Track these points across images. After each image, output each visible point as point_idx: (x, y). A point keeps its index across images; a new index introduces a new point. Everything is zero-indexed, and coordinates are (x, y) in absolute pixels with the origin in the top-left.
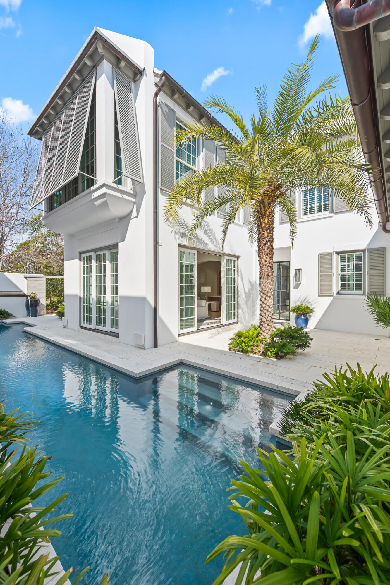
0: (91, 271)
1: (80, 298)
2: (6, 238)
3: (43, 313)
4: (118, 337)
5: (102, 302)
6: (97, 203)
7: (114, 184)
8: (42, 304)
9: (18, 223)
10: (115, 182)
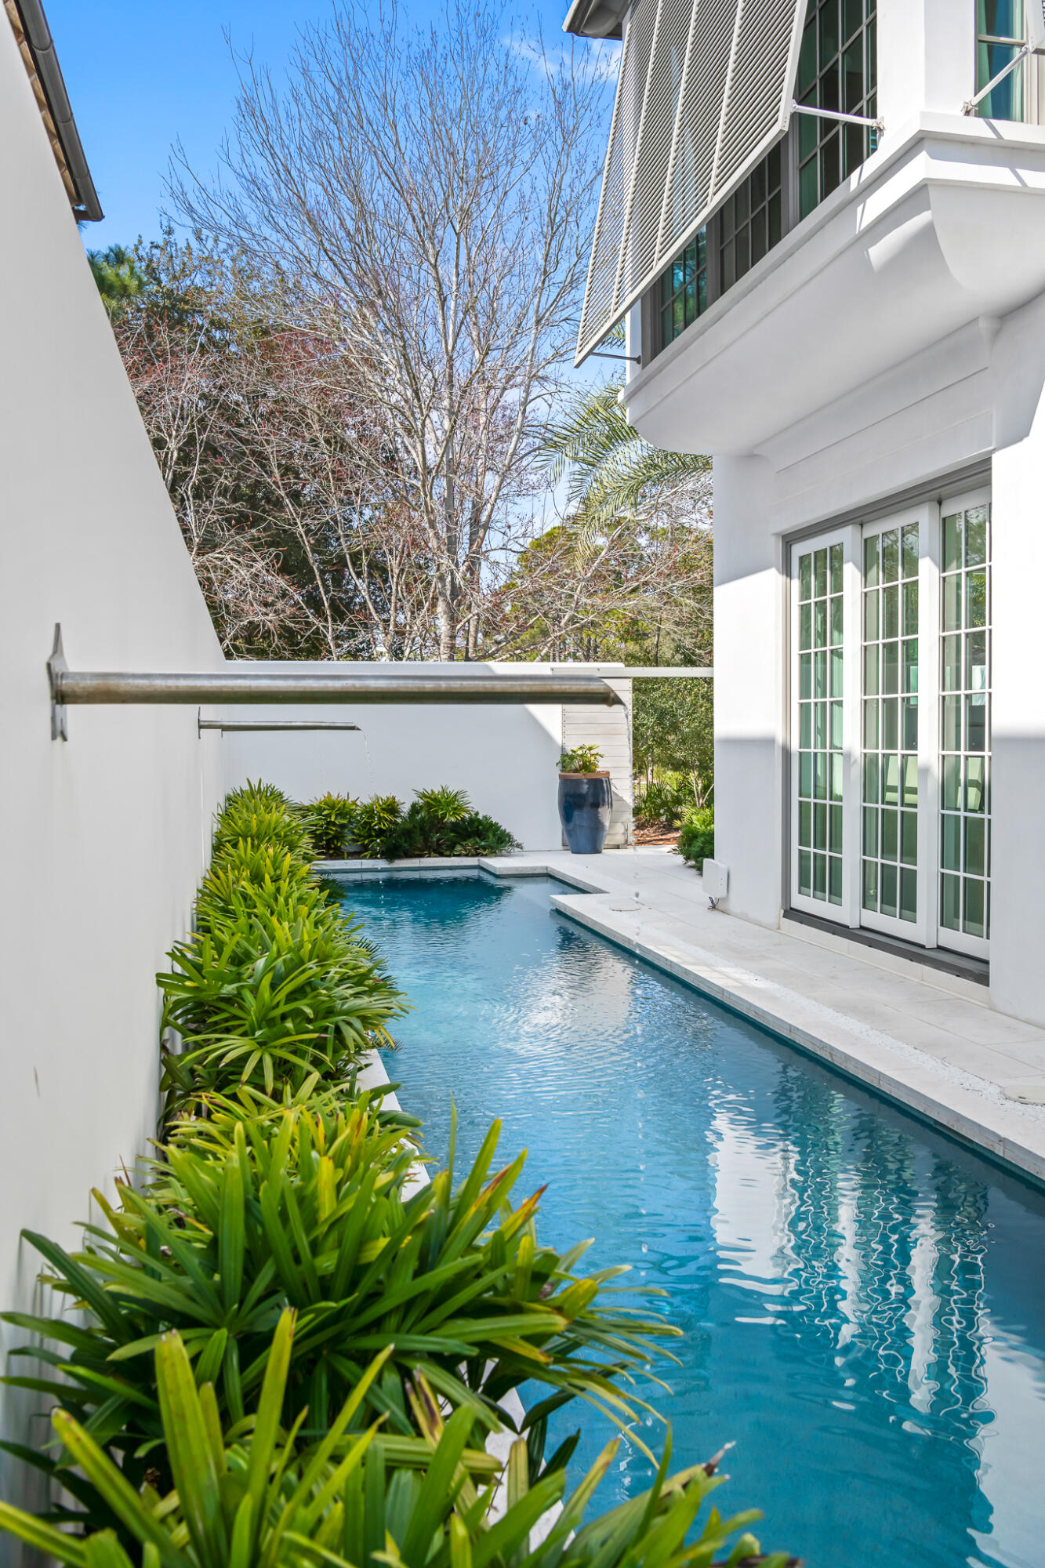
0: (838, 626)
1: (787, 753)
2: (490, 516)
3: (620, 839)
4: (983, 979)
5: (893, 789)
6: (878, 252)
7: (972, 119)
8: (621, 799)
9: (529, 449)
10: (980, 111)
